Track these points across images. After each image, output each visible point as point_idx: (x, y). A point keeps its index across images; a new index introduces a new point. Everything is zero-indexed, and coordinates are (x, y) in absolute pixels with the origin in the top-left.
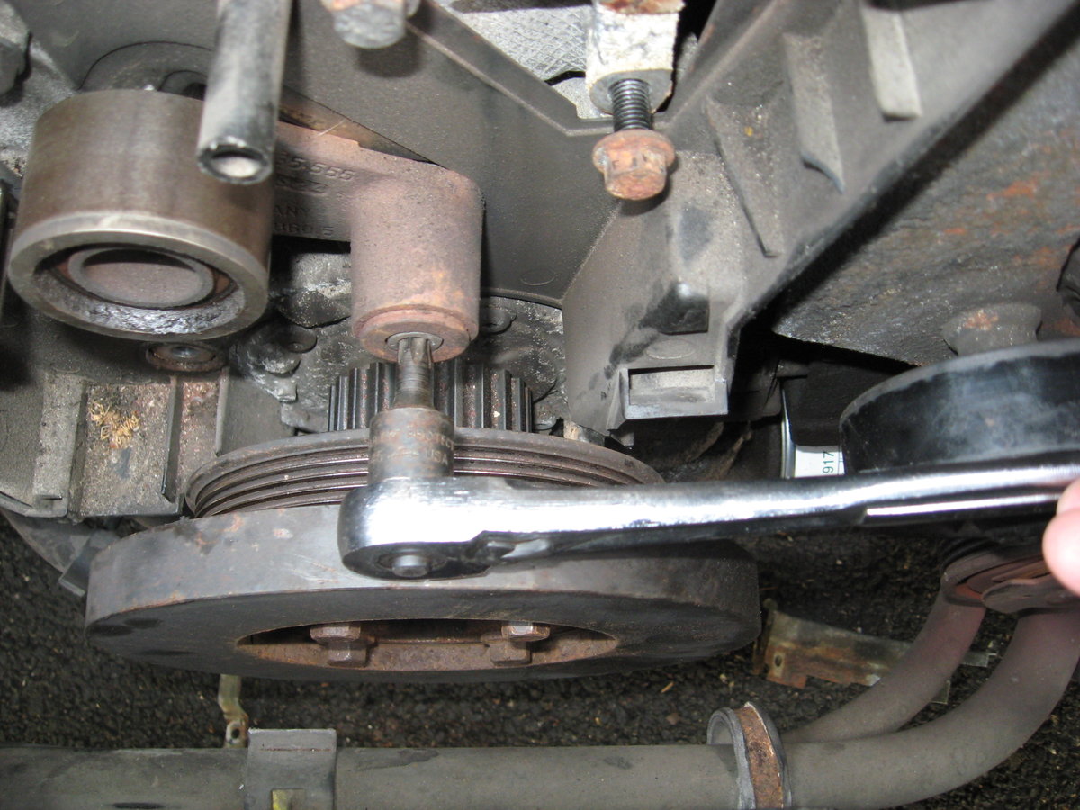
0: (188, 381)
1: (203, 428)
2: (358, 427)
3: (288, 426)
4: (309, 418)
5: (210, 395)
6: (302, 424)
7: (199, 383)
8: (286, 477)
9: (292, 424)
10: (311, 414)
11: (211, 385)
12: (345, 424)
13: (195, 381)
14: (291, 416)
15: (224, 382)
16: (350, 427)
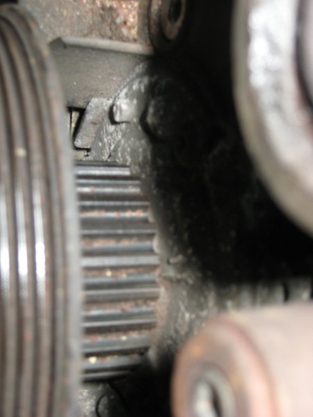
0: (140, 7)
1: (89, 19)
2: (84, 209)
3: (88, 103)
4: (94, 123)
5: (124, 31)
6: (89, 117)
7: (137, 17)
8: (21, 152)
9: (88, 108)
10: (98, 126)
11: (134, 32)
12: (87, 190)
13: (139, 14)
14: (97, 107)
15: (137, 48)
16: (83, 197)
